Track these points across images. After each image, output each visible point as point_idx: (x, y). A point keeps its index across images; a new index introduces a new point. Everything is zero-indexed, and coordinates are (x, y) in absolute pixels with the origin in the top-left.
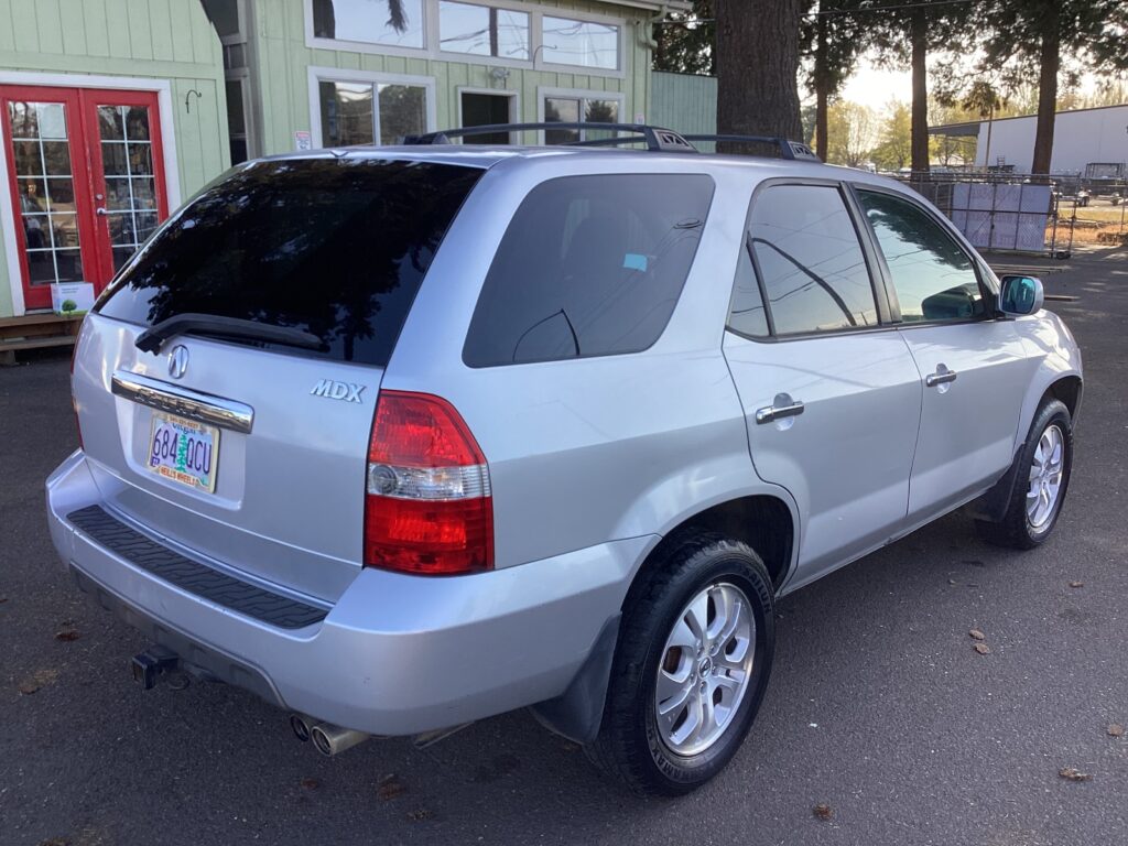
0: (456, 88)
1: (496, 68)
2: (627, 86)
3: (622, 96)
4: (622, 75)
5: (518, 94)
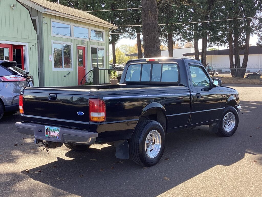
0: (76, 45)
1: (83, 41)
2: (105, 45)
3: (104, 47)
4: (104, 42)
5: (87, 46)
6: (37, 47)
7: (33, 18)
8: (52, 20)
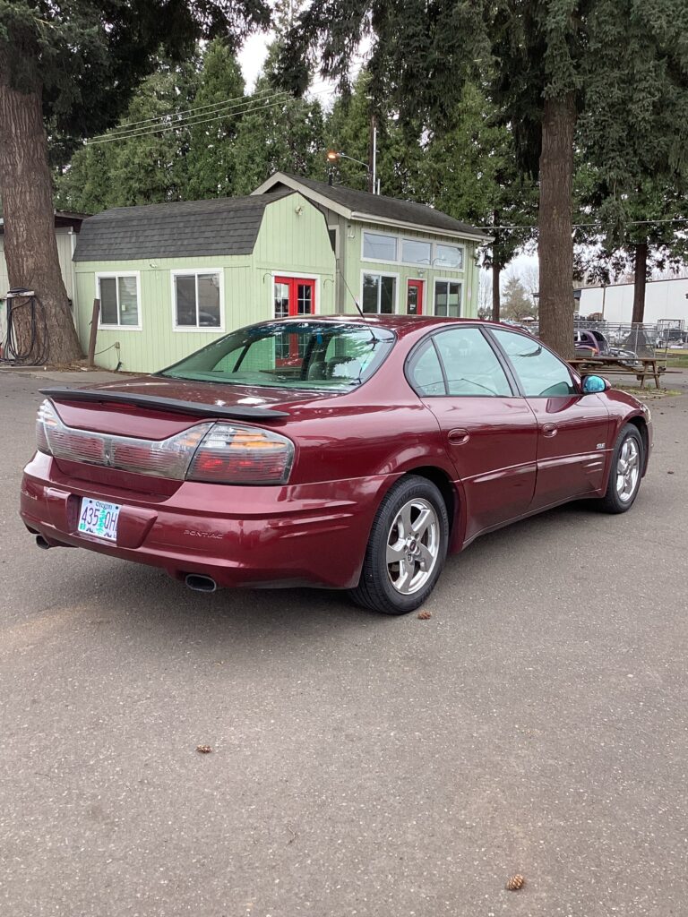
0: (406, 277)
1: (420, 268)
5: (426, 280)
6: (335, 283)
7: (331, 228)
8: (364, 230)
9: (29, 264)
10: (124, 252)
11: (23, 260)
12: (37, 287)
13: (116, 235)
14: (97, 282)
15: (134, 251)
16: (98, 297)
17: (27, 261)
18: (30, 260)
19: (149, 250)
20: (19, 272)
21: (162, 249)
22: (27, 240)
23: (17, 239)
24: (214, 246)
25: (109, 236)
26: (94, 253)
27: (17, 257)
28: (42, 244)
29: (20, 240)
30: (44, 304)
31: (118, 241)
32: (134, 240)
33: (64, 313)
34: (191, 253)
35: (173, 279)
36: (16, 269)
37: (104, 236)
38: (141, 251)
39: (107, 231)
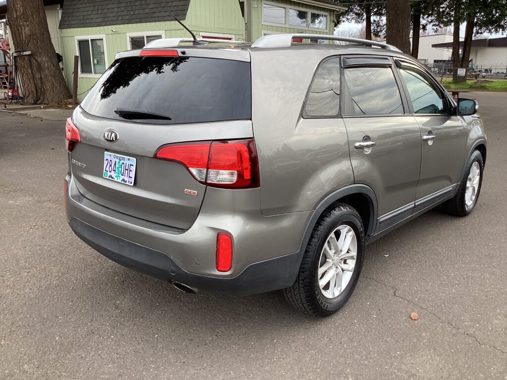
1: (300, 30)
9: (26, 31)
10: (94, 20)
11: (21, 28)
12: (32, 48)
13: (88, 9)
14: (77, 43)
15: (100, 20)
16: (78, 54)
17: (24, 29)
18: (27, 29)
19: (110, 19)
20: (20, 38)
21: (120, 18)
22: (23, 14)
23: (16, 13)
24: (157, 15)
25: (83, 9)
26: (73, 23)
27: (17, 27)
28: (35, 17)
29: (18, 14)
30: (39, 60)
31: (89, 13)
32: (100, 11)
33: (54, 66)
34: (141, 21)
35: (128, 40)
36: (17, 35)
37: (80, 10)
38: (106, 20)
39: (81, 6)
